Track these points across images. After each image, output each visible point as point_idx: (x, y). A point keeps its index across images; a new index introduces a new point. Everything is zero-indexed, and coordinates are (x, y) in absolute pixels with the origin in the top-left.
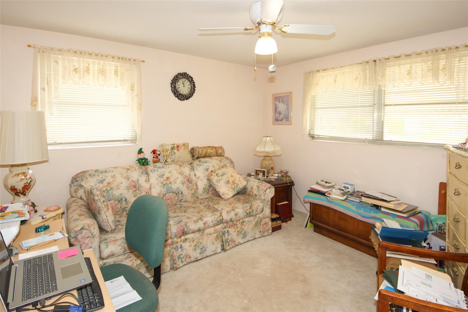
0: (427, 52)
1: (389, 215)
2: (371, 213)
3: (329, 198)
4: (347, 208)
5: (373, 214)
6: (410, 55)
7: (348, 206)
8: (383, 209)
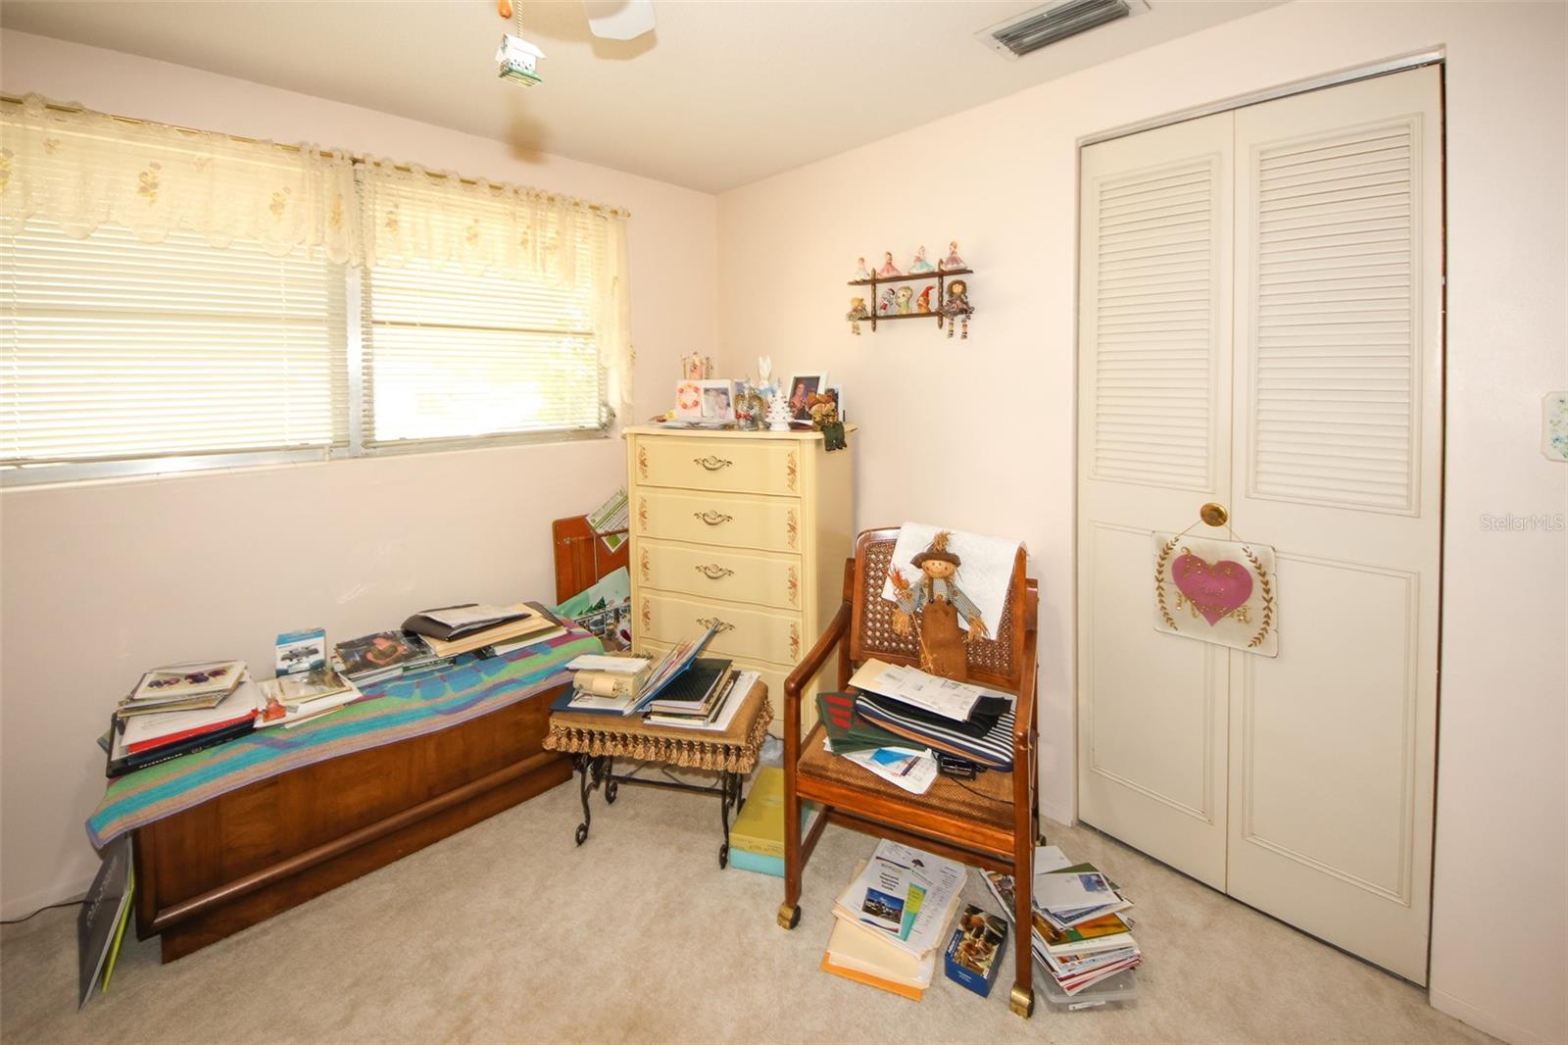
0: (516, 192)
1: (530, 654)
2: (481, 680)
3: (277, 735)
4: (387, 720)
5: (488, 680)
6: (474, 183)
7: (386, 711)
8: (500, 651)
